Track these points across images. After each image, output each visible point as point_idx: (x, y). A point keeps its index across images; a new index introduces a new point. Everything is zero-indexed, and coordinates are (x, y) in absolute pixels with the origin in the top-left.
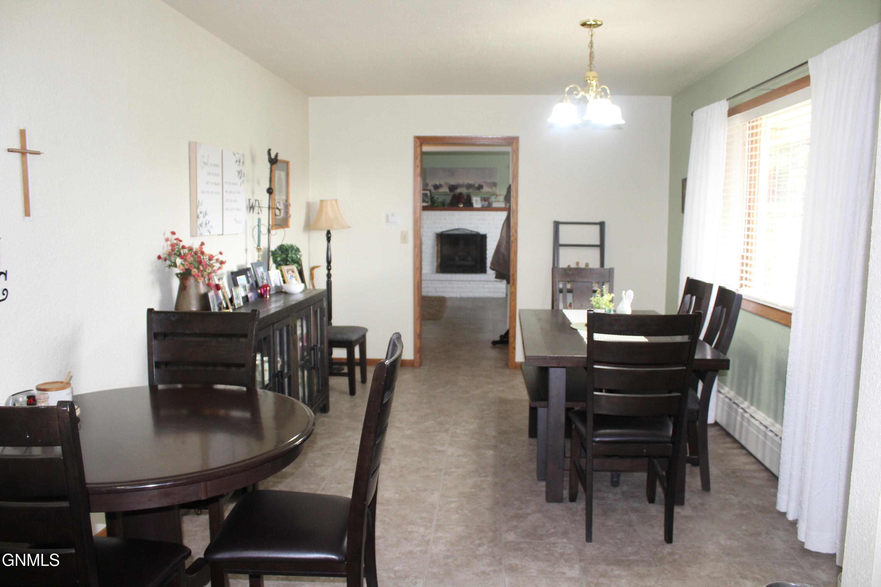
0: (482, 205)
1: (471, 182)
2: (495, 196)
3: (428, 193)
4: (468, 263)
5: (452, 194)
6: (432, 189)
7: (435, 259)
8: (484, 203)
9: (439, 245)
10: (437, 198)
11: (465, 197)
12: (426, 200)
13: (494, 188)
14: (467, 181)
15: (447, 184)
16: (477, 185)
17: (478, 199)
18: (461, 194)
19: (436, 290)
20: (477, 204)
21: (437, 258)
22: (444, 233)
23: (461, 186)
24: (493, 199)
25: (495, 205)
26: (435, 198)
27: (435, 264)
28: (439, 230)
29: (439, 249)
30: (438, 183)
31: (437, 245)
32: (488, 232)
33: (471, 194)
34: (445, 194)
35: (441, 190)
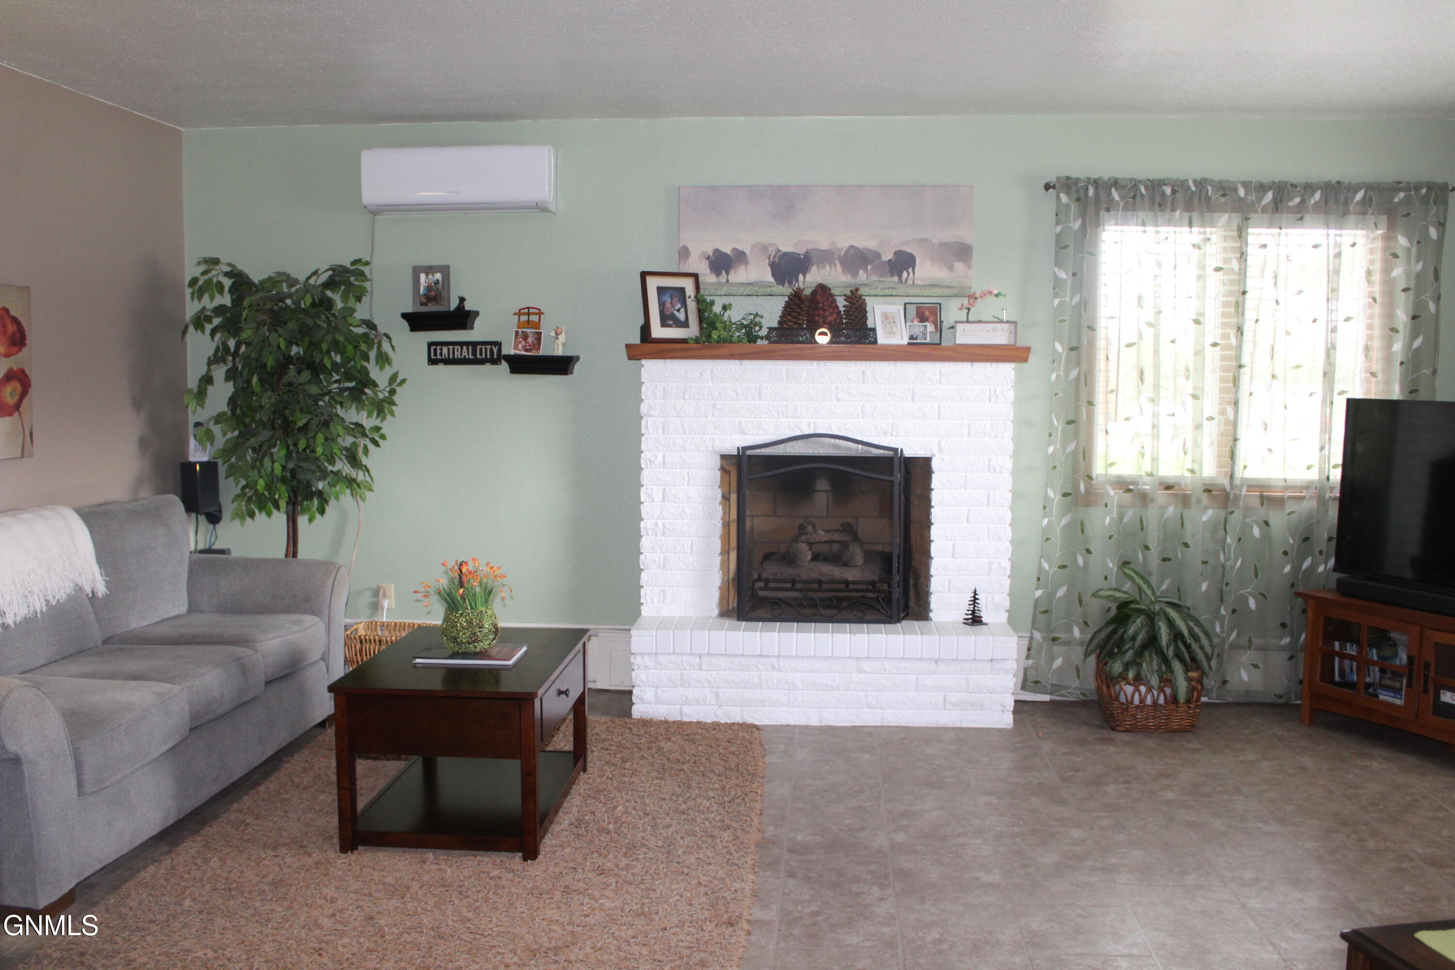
0: (911, 338)
1: (865, 241)
2: (965, 301)
3: (688, 285)
4: (850, 574)
5: (787, 290)
6: (703, 269)
7: (717, 560)
8: (917, 327)
9: (734, 497)
10: (725, 308)
11: (841, 303)
12: (681, 316)
13: (959, 266)
14: (844, 241)
15: (765, 248)
16: (887, 256)
17: (896, 308)
18: (822, 290)
19: (717, 695)
20: (892, 333)
21: (725, 552)
22: (749, 452)
23: (826, 257)
24: (951, 312)
25: (966, 336)
26: (717, 309)
27: (716, 579)
28: (732, 443)
29: (734, 515)
30: (727, 249)
31: (726, 498)
32: (935, 451)
33: (862, 291)
34: (754, 290)
35: (740, 275)
